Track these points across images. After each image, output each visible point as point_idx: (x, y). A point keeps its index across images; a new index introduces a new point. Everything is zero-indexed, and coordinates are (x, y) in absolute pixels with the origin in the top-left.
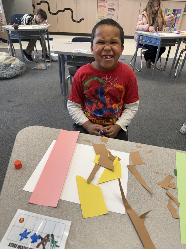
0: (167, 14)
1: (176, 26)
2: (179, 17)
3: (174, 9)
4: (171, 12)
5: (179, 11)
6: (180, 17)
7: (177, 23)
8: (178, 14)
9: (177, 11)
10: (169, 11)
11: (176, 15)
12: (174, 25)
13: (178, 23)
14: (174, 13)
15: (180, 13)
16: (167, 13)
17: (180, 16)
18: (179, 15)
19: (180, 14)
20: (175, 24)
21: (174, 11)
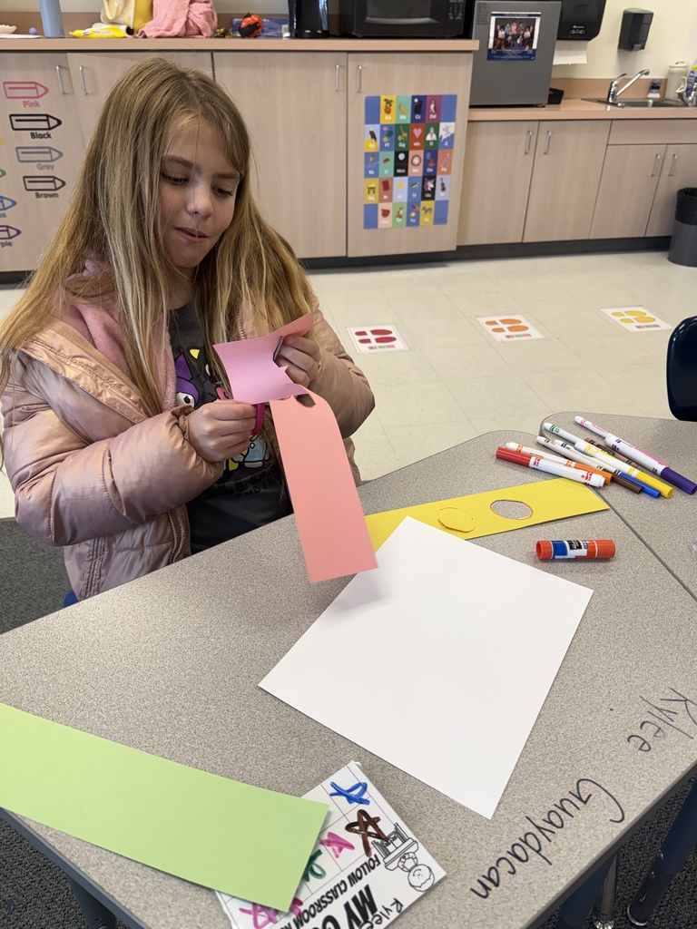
0: (382, 126)
1: (443, 189)
2: (451, 138)
3: (414, 97)
4: (403, 113)
5: (445, 106)
6: (452, 135)
7: (443, 173)
8: (443, 125)
9: (432, 106)
10: (388, 111)
11: (432, 130)
12: (434, 184)
13: (449, 172)
14: (418, 117)
15: (451, 118)
16: (382, 122)
17: (452, 131)
18: (446, 129)
19: (453, 124)
20: (438, 178)
21: (419, 106)
